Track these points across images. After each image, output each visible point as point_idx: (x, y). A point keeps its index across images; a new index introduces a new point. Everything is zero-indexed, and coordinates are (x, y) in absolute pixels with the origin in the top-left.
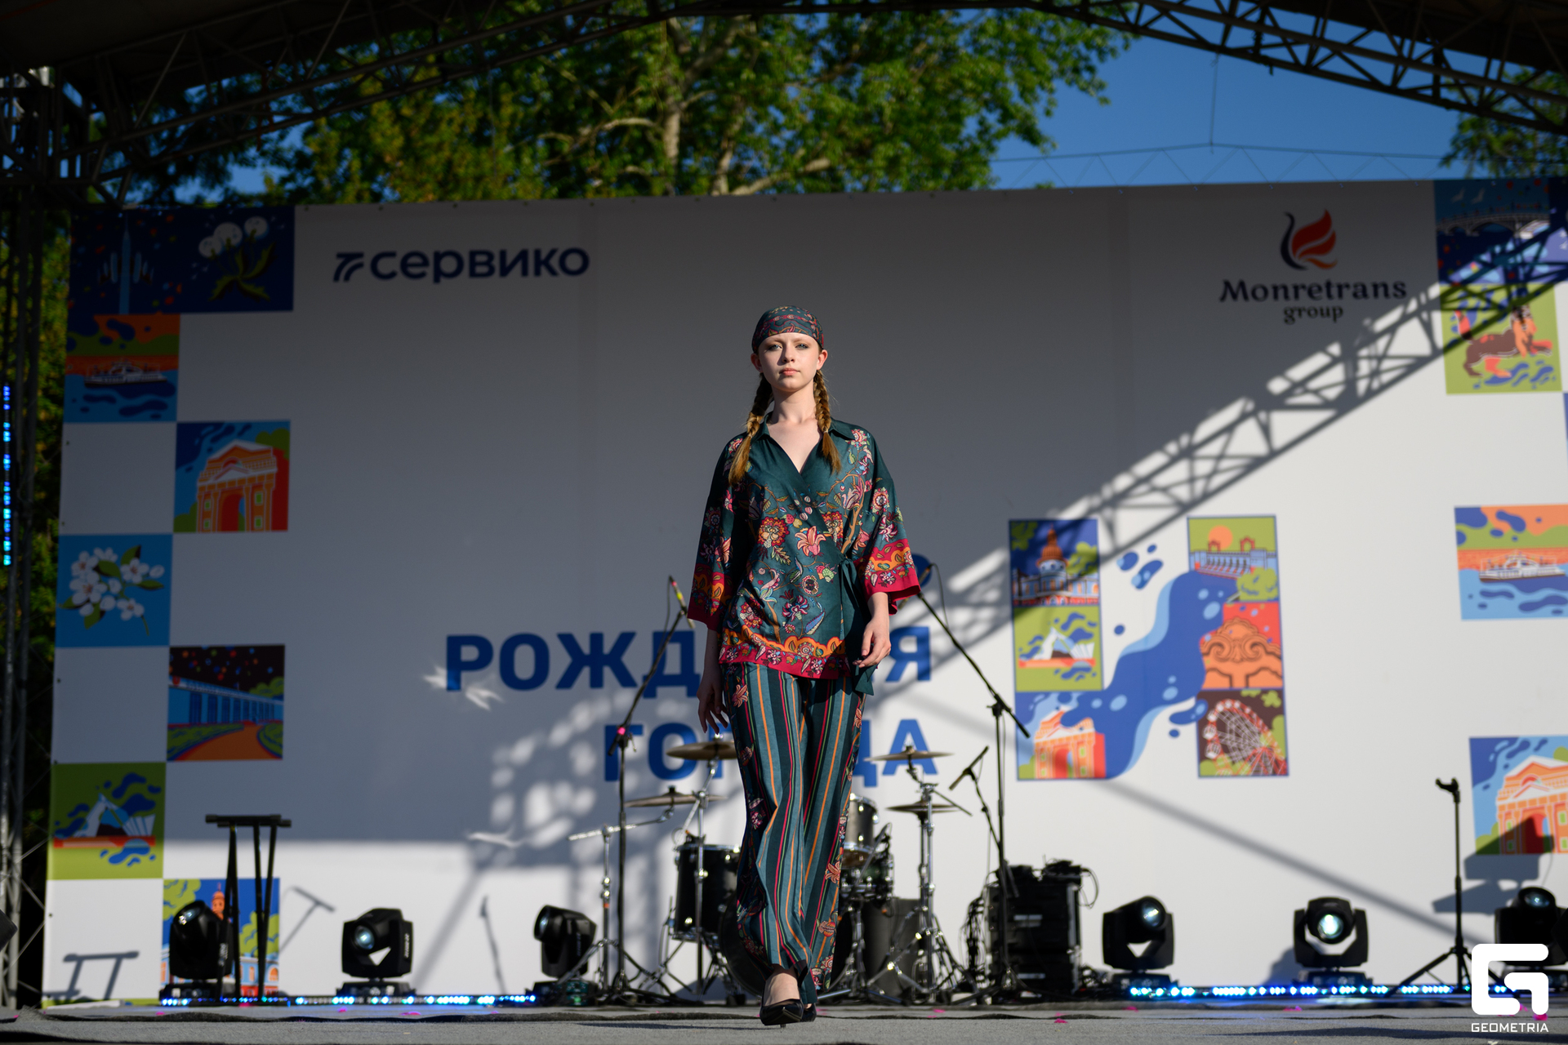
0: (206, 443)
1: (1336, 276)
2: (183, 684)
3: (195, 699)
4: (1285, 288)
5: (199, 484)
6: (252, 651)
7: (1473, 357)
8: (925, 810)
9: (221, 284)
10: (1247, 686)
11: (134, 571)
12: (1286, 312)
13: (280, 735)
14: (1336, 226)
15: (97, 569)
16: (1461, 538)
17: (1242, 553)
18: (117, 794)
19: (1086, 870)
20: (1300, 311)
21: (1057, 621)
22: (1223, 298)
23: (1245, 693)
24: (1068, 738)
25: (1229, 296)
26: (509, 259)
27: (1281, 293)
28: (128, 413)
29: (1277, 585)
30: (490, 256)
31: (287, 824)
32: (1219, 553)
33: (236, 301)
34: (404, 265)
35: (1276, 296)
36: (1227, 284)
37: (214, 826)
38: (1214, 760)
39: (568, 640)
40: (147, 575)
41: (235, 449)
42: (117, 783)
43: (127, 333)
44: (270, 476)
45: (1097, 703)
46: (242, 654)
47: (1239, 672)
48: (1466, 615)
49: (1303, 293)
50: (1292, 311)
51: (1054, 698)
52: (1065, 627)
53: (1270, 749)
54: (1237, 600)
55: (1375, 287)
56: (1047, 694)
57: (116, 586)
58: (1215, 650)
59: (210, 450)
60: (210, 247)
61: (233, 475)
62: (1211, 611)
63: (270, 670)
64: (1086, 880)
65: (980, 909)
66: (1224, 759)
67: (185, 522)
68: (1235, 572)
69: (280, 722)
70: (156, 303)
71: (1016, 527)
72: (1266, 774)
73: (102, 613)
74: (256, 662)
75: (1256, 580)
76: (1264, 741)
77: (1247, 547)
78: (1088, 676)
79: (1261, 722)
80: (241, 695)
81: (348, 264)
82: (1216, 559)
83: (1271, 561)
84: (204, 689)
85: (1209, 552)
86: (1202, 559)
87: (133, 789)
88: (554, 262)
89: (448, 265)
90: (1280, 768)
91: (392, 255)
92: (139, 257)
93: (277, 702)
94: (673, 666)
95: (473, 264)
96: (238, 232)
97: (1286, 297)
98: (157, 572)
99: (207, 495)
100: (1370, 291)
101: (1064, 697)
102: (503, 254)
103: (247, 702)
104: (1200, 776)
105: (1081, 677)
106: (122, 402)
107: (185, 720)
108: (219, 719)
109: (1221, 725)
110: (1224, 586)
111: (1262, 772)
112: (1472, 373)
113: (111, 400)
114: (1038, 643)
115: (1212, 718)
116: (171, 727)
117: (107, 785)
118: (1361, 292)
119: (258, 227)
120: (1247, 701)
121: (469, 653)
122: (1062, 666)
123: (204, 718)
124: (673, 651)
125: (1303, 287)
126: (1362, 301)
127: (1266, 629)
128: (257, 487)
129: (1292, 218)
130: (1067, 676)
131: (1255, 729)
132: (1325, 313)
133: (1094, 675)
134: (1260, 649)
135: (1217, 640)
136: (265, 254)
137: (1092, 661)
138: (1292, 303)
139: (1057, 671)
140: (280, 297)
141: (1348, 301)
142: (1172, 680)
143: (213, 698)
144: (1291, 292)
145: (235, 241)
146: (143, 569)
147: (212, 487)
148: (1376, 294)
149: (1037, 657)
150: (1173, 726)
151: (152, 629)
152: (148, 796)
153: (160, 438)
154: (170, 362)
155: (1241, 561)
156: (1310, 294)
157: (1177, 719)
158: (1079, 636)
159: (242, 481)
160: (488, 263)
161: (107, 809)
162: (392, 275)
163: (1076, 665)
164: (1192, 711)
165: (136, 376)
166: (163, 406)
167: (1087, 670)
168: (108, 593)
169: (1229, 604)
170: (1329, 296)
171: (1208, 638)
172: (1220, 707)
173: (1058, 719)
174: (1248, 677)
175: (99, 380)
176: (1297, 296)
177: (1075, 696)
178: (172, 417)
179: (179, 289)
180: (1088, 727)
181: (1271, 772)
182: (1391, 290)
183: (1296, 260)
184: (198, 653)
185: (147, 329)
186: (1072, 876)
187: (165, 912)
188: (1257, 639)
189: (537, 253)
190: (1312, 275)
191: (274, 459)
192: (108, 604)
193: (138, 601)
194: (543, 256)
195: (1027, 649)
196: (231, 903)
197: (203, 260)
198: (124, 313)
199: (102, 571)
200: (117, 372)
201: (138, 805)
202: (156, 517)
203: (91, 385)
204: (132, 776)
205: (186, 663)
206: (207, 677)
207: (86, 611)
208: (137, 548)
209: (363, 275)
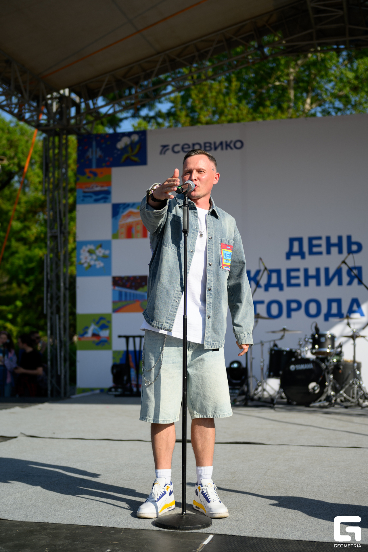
0: (121, 210)
2: (117, 288)
3: (120, 293)
5: (119, 223)
6: (138, 278)
8: (354, 337)
9: (124, 157)
11: (100, 252)
15: (89, 251)
18: (97, 323)
26: (217, 144)
28: (96, 201)
30: (210, 143)
33: (129, 163)
34: (183, 148)
37: (122, 338)
40: (104, 254)
41: (130, 212)
42: (97, 319)
43: (95, 174)
46: (135, 278)
57: (94, 257)
59: (123, 212)
60: (120, 145)
61: (130, 220)
63: (144, 284)
67: (115, 236)
70: (104, 164)
73: (90, 266)
74: (139, 281)
80: (135, 292)
81: (165, 148)
84: (123, 290)
87: (102, 322)
88: (232, 145)
89: (197, 147)
91: (178, 145)
92: (98, 150)
94: (274, 281)
95: (205, 147)
96: (129, 139)
98: (107, 252)
99: (122, 227)
102: (215, 143)
103: (137, 294)
106: (95, 197)
107: (117, 299)
108: (128, 299)
113: (91, 197)
116: (113, 302)
117: (94, 320)
119: (135, 138)
123: (123, 299)
124: (274, 276)
128: (137, 223)
136: (138, 147)
140: (142, 161)
143: (126, 293)
145: (129, 143)
146: (103, 251)
147: (123, 224)
151: (106, 271)
152: (107, 324)
153: (106, 209)
154: (109, 183)
159: (133, 222)
160: (210, 147)
161: (94, 328)
162: (179, 152)
165: (98, 189)
166: (107, 198)
168: (92, 259)
175: (87, 190)
178: (110, 202)
179: (111, 159)
184: (121, 278)
185: (102, 173)
187: (113, 361)
189: (226, 142)
192: (92, 263)
193: (102, 261)
194: (228, 142)
197: (118, 150)
198: (94, 168)
199: (91, 252)
200: (92, 188)
201: (104, 327)
202: (106, 234)
203: (85, 192)
204: (102, 318)
205: (118, 282)
206: (124, 286)
207: (86, 265)
208: (101, 244)
209: (169, 152)
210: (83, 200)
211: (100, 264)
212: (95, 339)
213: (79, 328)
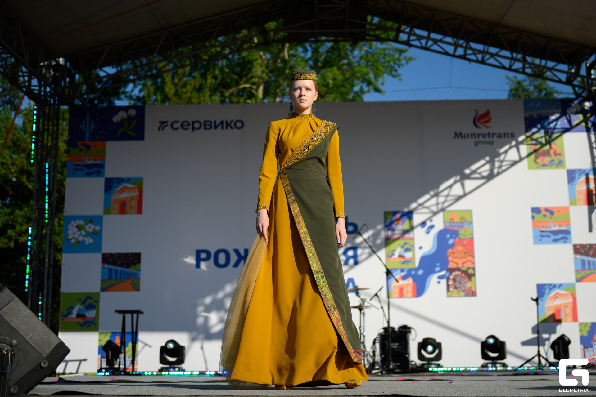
0: (115, 185)
1: (492, 131)
2: (106, 266)
3: (110, 271)
4: (475, 135)
5: (112, 198)
6: (130, 255)
7: (536, 158)
8: (362, 308)
9: (120, 131)
10: (463, 266)
11: (90, 227)
12: (475, 142)
13: (139, 283)
14: (491, 114)
15: (77, 227)
16: (533, 217)
17: (461, 222)
18: (83, 303)
19: (413, 328)
20: (480, 142)
21: (400, 245)
22: (454, 138)
23: (462, 269)
24: (404, 284)
25: (456, 137)
26: (217, 124)
27: (473, 136)
28: (88, 174)
29: (472, 233)
30: (211, 122)
31: (142, 313)
32: (453, 222)
33: (125, 137)
34: (182, 125)
35: (472, 137)
36: (456, 133)
37: (117, 314)
38: (452, 291)
39: (237, 251)
40: (94, 229)
41: (125, 187)
42: (83, 299)
43: (88, 147)
44: (136, 196)
45: (413, 272)
46: (126, 255)
47: (460, 262)
48: (535, 243)
49: (481, 136)
50: (477, 142)
51: (399, 271)
52: (403, 247)
53: (471, 288)
54: (459, 238)
55: (504, 134)
56: (396, 269)
57: (83, 233)
58: (452, 255)
59: (116, 187)
60: (116, 119)
61: (124, 195)
62: (451, 242)
63: (136, 261)
64: (412, 331)
65: (377, 341)
66: (455, 291)
67: (107, 211)
68: (459, 228)
69: (139, 279)
70: (98, 138)
71: (387, 214)
72: (469, 296)
73: (79, 242)
74: (131, 258)
75: (466, 231)
76: (468, 285)
77: (463, 220)
78: (410, 263)
79: (468, 279)
80: (126, 270)
81: (163, 125)
82: (453, 224)
83: (470, 225)
84: (113, 267)
85: (450, 222)
86: (448, 224)
87: (89, 301)
88: (232, 125)
89: (197, 125)
90: (474, 294)
91: (177, 122)
92: (92, 122)
93: (138, 272)
95: (205, 125)
96: (126, 114)
97: (475, 137)
98: (98, 228)
99: (115, 202)
100: (503, 135)
101: (402, 270)
102: (215, 122)
103: (128, 272)
104: (448, 296)
105: (407, 264)
106: (86, 171)
107: (106, 277)
108: (119, 277)
109: (454, 280)
110: (455, 234)
111: (468, 295)
112: (536, 163)
113: (82, 170)
114: (393, 252)
115: (451, 277)
116: (102, 280)
117: (80, 300)
118: (500, 136)
119: (133, 112)
120: (463, 272)
121: (203, 256)
122: (402, 260)
123: (113, 277)
125: (481, 134)
126: (500, 139)
127: (469, 247)
128: (132, 199)
129: (477, 112)
130: (403, 263)
131: (466, 281)
132: (487, 143)
133: (412, 263)
134: (467, 254)
135: (453, 251)
136: (135, 121)
137: (411, 258)
138: (477, 139)
139: (400, 262)
140: (140, 136)
141: (495, 139)
142: (438, 264)
143: (116, 271)
144: (477, 136)
145: (125, 117)
146: (93, 227)
147: (116, 199)
148: (505, 136)
149: (393, 257)
150: (438, 280)
151: (96, 247)
152: (94, 304)
153: (99, 183)
154: (103, 157)
155: (461, 225)
156: (483, 136)
157: (440, 277)
158: (407, 250)
159: (127, 198)
160: (210, 125)
161: (80, 308)
162: (178, 129)
163: (406, 259)
164: (445, 275)
165: (91, 162)
166: (100, 172)
167: (410, 261)
168: (81, 235)
169: (457, 239)
170: (489, 137)
171: (450, 251)
172: (454, 274)
173: (401, 278)
174: (463, 264)
175: (78, 163)
176: (479, 137)
177: (406, 270)
178: (103, 176)
179: (106, 133)
180: (410, 281)
181: (471, 294)
182: (510, 135)
183: (478, 125)
184: (112, 255)
185: (95, 146)
186: (408, 330)
187: (99, 343)
188: (466, 251)
189: (227, 122)
190: (484, 130)
191: (137, 190)
192: (81, 239)
193: (91, 238)
194: (229, 122)
195: (390, 254)
196: (123, 340)
197: (114, 123)
198: (87, 141)
199: (79, 228)
200: (84, 161)
201: (90, 307)
202: (97, 209)
203: (75, 165)
204: (89, 297)
205: (107, 259)
206: (115, 263)
207: (73, 241)
208: (91, 220)
209: (168, 129)
210: (73, 173)
211: (89, 241)
212: (80, 320)
213: (63, 309)
